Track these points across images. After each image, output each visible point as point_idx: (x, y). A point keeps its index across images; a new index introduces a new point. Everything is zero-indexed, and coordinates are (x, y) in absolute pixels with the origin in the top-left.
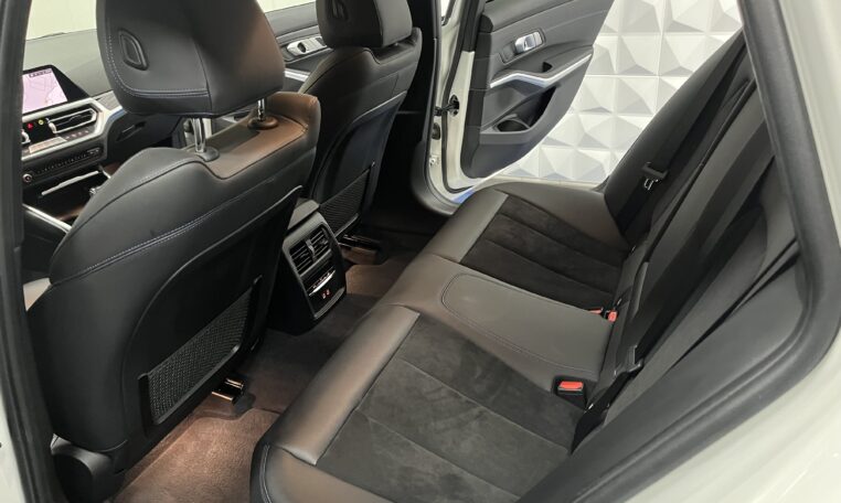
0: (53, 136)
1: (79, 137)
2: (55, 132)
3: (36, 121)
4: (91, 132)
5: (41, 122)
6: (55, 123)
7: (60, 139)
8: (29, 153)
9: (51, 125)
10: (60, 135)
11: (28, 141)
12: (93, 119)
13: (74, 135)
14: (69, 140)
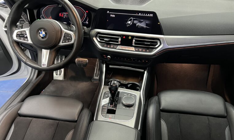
0: (132, 46)
1: (142, 51)
2: (134, 44)
3: (129, 36)
4: (150, 52)
5: (130, 38)
6: (136, 40)
7: (133, 49)
8: (116, 49)
9: (134, 41)
10: (135, 47)
11: (119, 43)
12: (157, 46)
13: (140, 50)
14: (136, 51)
